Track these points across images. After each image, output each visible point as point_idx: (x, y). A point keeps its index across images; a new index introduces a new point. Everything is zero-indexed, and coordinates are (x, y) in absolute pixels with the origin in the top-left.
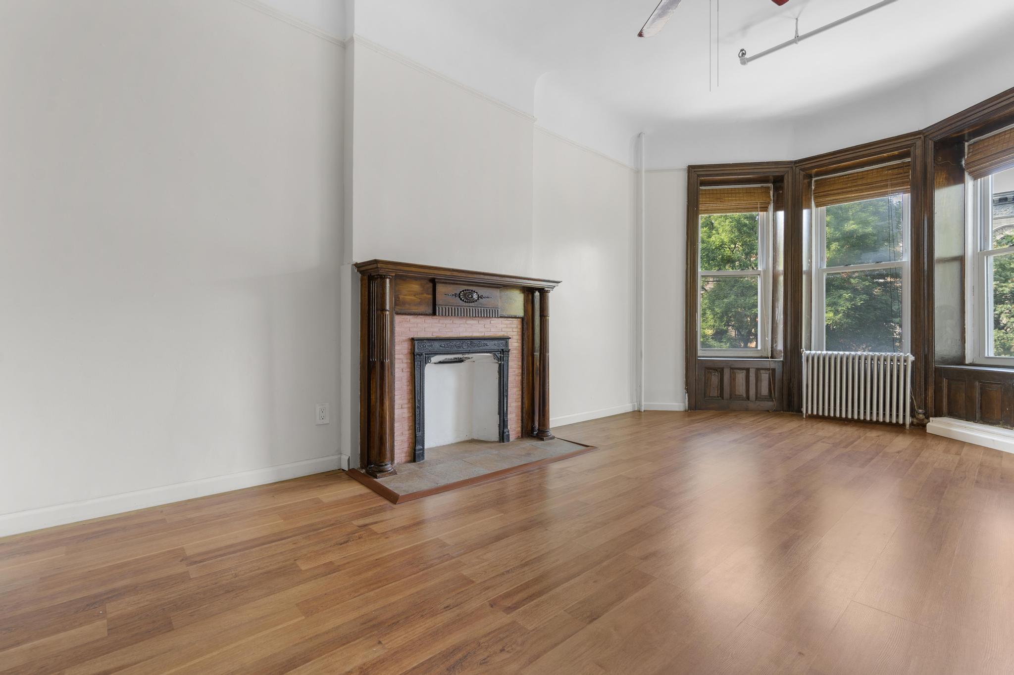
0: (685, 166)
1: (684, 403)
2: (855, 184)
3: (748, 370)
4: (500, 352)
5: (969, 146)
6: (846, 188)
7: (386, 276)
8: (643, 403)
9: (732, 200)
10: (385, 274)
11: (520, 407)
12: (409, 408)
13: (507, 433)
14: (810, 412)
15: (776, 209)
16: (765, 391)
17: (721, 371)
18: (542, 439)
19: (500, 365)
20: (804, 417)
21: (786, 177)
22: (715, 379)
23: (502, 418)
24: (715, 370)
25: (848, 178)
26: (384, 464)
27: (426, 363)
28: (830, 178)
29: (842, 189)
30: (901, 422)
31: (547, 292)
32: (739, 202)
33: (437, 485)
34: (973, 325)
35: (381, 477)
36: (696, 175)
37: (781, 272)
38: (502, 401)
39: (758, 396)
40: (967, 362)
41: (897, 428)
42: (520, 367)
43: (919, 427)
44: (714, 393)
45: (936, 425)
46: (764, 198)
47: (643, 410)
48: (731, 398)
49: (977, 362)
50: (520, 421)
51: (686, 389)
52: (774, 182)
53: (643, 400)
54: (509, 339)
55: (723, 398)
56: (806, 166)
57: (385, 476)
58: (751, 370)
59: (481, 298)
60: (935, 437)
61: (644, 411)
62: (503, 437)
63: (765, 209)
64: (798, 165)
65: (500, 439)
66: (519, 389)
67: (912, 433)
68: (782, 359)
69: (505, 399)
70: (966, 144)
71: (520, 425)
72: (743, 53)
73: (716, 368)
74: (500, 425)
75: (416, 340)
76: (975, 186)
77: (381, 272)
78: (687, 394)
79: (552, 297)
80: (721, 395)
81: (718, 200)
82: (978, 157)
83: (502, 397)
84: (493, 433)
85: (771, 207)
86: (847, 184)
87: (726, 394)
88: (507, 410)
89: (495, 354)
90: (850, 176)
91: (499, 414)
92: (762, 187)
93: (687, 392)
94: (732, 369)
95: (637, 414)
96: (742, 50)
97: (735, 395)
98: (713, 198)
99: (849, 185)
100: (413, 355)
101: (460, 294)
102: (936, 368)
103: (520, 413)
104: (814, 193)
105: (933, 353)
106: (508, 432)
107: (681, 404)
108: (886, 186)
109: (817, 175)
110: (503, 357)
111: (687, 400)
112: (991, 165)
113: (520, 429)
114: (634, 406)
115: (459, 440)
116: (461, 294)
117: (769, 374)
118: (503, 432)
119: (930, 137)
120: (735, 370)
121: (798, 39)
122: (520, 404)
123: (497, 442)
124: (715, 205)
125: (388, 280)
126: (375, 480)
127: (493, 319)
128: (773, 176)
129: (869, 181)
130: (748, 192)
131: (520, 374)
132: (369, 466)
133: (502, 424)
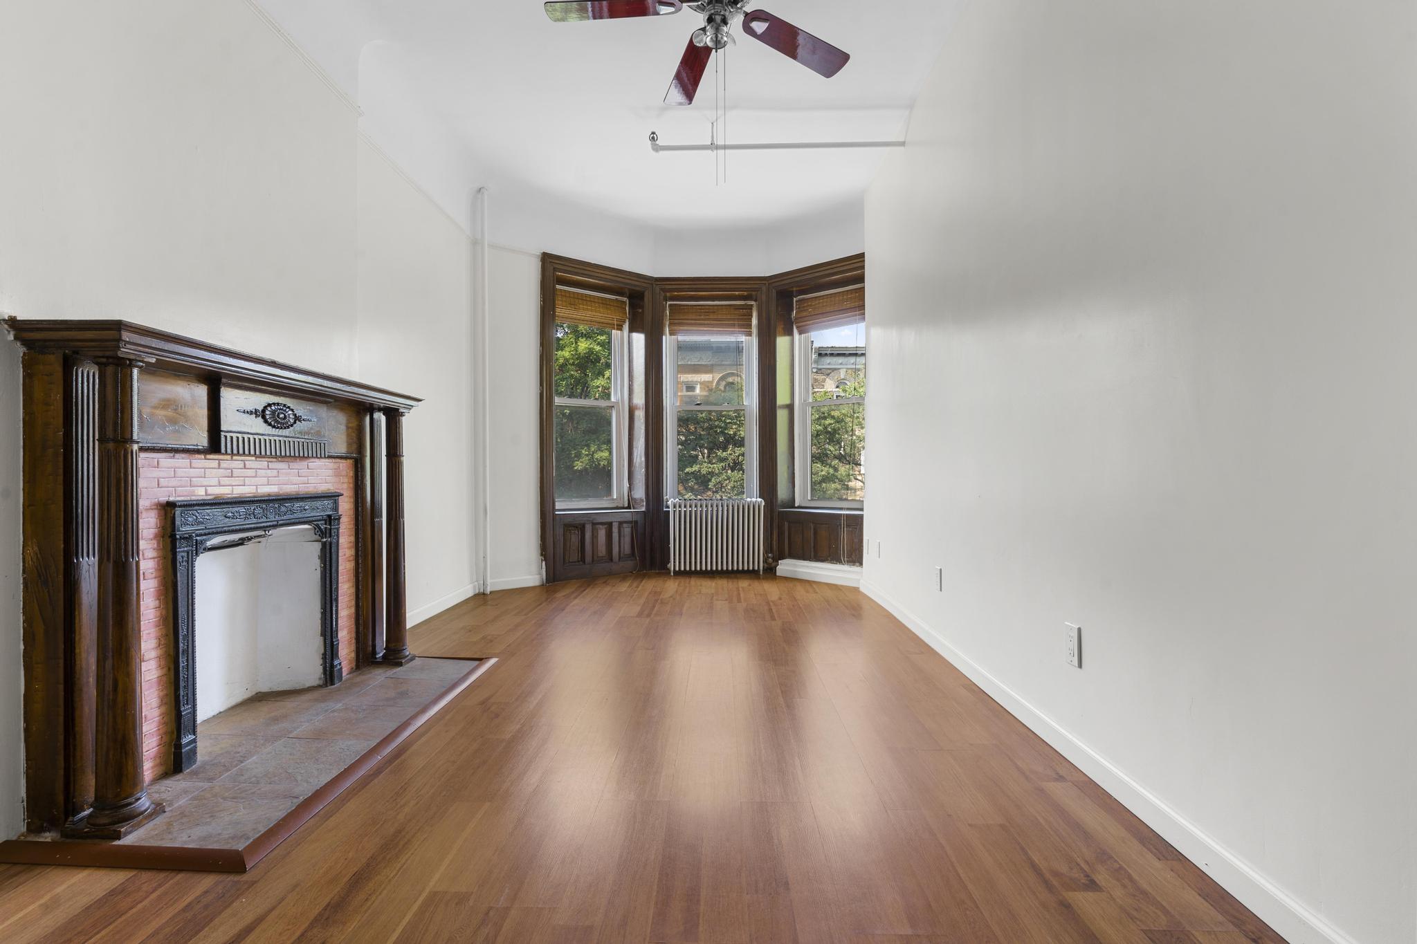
0: (539, 252)
1: (540, 574)
2: (707, 317)
3: (610, 525)
4: (325, 520)
5: (796, 301)
6: (699, 320)
7: (134, 363)
8: (489, 581)
9: (587, 309)
10: (132, 357)
11: (354, 616)
12: (159, 657)
13: (339, 667)
14: (677, 569)
15: (631, 330)
16: (627, 549)
17: (581, 528)
18: (400, 664)
19: (324, 545)
20: (672, 574)
21: (646, 293)
22: (574, 539)
23: (328, 642)
24: (576, 527)
25: (701, 309)
26: (130, 800)
27: (197, 554)
28: (684, 305)
29: (695, 320)
30: (756, 568)
31: (402, 414)
32: (594, 313)
33: (295, 800)
34: (800, 471)
35: (130, 832)
36: (552, 268)
37: (641, 406)
38: (328, 609)
39: (622, 555)
40: (796, 505)
41: (752, 574)
42: (353, 544)
43: (770, 572)
44: (574, 556)
45: (786, 567)
46: (621, 315)
47: (488, 591)
48: (593, 561)
49: (803, 505)
50: (354, 641)
51: (542, 555)
52: (630, 297)
53: (489, 578)
54: (338, 496)
55: (584, 562)
56: (667, 287)
57: (139, 825)
58: (614, 524)
59: (300, 421)
60: (786, 579)
61: (491, 593)
62: (330, 674)
63: (620, 328)
64: (658, 283)
65: (326, 681)
66: (351, 584)
67: (765, 578)
68: (643, 509)
69: (334, 605)
70: (795, 299)
71: (353, 647)
72: (653, 137)
73: (576, 526)
74: (324, 655)
75: (180, 506)
76: (800, 340)
77: (125, 351)
78: (544, 563)
79: (408, 423)
80: (583, 559)
81: (572, 306)
82: (805, 314)
83: (328, 602)
84: (312, 672)
85: (626, 327)
86: (700, 316)
87: (588, 558)
88: (337, 624)
89: (317, 525)
90: (703, 307)
91: (323, 634)
92: (617, 299)
93: (545, 560)
94: (594, 524)
95: (481, 598)
96: (653, 133)
97: (598, 557)
98: (566, 301)
99: (702, 317)
100: (169, 540)
101: (264, 411)
102: (779, 512)
103: (354, 626)
104: (670, 319)
105: (776, 498)
106: (340, 664)
107: (537, 576)
108: (733, 326)
109: (672, 299)
110: (331, 529)
111: (544, 570)
112: (813, 324)
113: (353, 655)
114: (474, 587)
115: (233, 702)
116: (267, 412)
117: (632, 527)
118: (332, 666)
119: (774, 285)
120: (597, 526)
121: (713, 147)
122: (353, 610)
123: (319, 686)
124: (567, 312)
125: (135, 371)
126: (117, 843)
127: (313, 460)
128: (629, 289)
129: (720, 317)
130: (604, 302)
131: (352, 558)
132: (71, 819)
133: (329, 653)
